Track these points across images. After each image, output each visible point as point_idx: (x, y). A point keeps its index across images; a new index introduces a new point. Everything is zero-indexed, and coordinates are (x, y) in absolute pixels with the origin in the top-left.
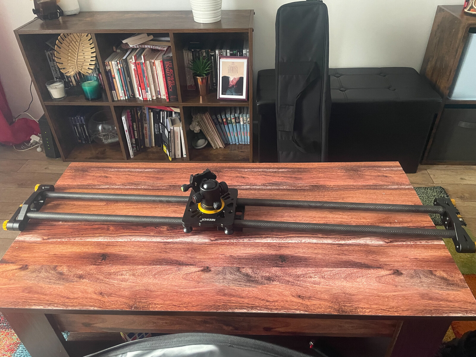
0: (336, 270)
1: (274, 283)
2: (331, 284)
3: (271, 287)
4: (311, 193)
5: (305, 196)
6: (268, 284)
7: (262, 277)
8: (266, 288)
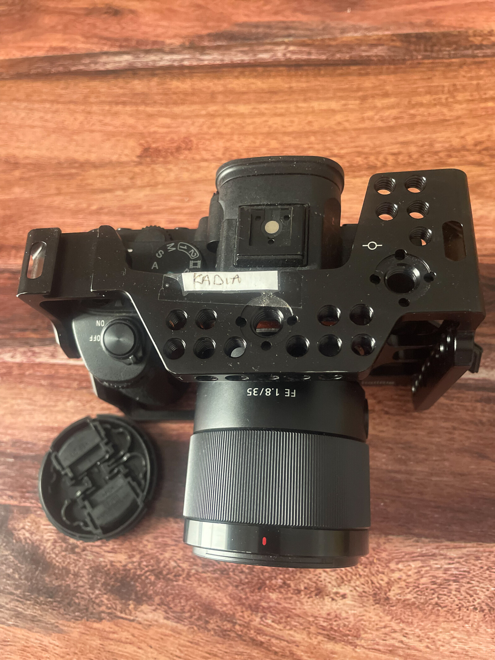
0: (453, 554)
1: (140, 616)
2: (412, 642)
3: (124, 635)
4: (392, 78)
5: (364, 99)
6: (113, 617)
7: (97, 570)
8: (103, 638)
